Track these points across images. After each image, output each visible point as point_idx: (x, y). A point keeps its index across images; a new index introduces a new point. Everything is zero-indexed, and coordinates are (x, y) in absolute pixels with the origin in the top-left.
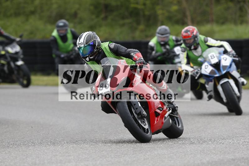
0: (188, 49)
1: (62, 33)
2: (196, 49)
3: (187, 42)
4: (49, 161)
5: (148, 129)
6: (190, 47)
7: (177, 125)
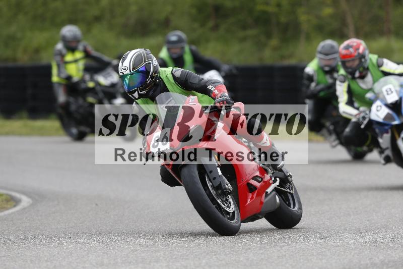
0: (350, 77)
1: (175, 53)
2: (362, 77)
3: (348, 64)
4: (124, 259)
5: (234, 213)
6: (352, 74)
7: (292, 206)
